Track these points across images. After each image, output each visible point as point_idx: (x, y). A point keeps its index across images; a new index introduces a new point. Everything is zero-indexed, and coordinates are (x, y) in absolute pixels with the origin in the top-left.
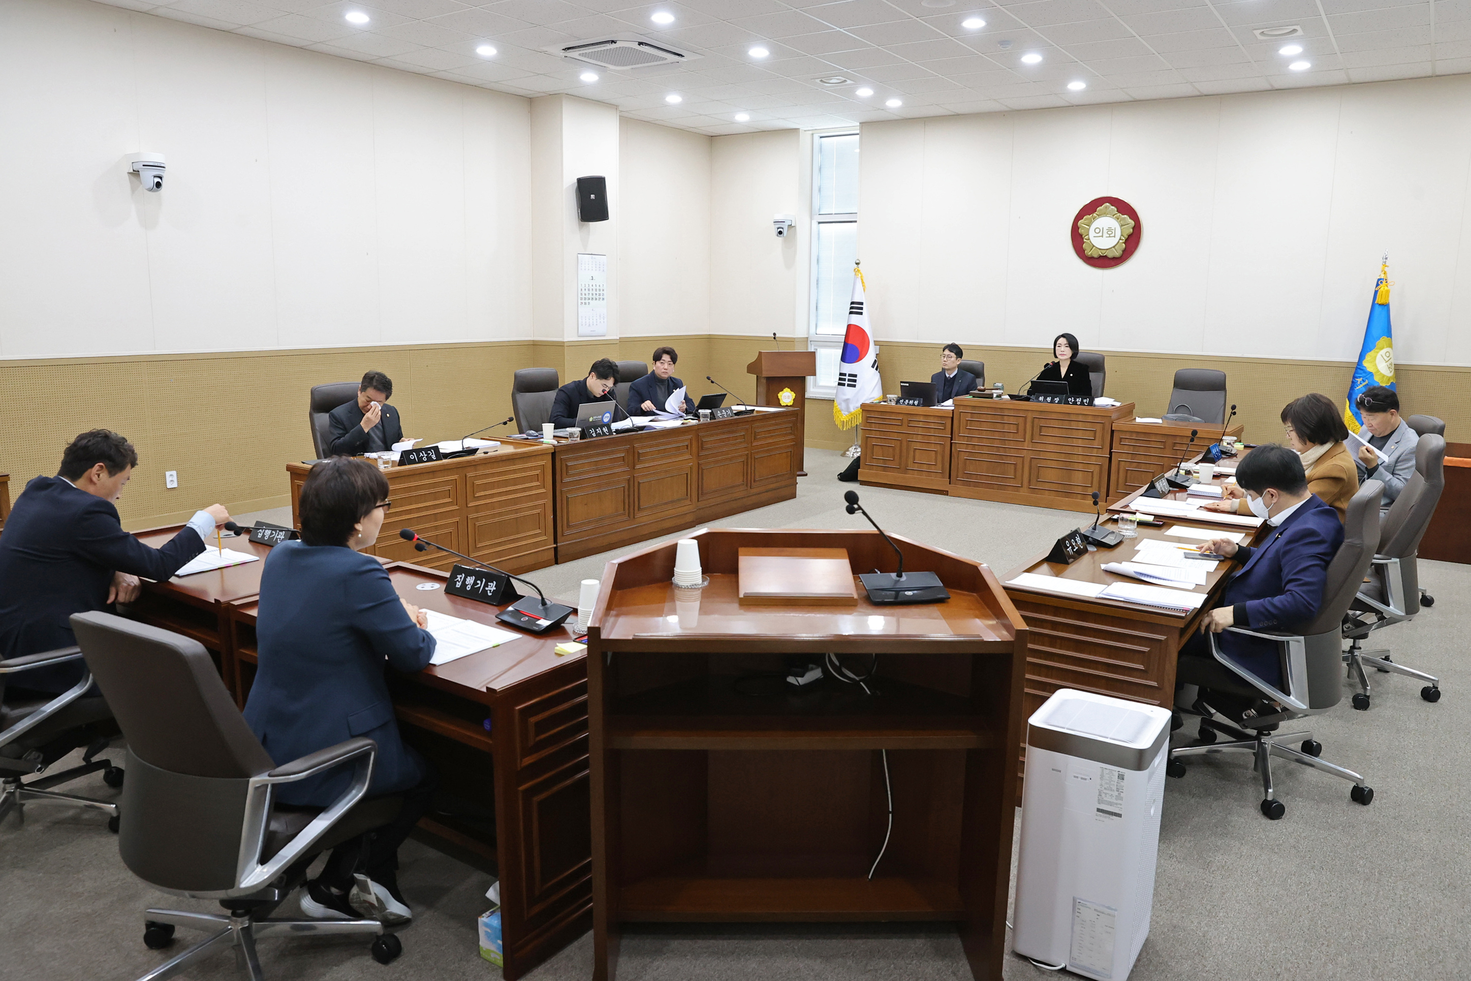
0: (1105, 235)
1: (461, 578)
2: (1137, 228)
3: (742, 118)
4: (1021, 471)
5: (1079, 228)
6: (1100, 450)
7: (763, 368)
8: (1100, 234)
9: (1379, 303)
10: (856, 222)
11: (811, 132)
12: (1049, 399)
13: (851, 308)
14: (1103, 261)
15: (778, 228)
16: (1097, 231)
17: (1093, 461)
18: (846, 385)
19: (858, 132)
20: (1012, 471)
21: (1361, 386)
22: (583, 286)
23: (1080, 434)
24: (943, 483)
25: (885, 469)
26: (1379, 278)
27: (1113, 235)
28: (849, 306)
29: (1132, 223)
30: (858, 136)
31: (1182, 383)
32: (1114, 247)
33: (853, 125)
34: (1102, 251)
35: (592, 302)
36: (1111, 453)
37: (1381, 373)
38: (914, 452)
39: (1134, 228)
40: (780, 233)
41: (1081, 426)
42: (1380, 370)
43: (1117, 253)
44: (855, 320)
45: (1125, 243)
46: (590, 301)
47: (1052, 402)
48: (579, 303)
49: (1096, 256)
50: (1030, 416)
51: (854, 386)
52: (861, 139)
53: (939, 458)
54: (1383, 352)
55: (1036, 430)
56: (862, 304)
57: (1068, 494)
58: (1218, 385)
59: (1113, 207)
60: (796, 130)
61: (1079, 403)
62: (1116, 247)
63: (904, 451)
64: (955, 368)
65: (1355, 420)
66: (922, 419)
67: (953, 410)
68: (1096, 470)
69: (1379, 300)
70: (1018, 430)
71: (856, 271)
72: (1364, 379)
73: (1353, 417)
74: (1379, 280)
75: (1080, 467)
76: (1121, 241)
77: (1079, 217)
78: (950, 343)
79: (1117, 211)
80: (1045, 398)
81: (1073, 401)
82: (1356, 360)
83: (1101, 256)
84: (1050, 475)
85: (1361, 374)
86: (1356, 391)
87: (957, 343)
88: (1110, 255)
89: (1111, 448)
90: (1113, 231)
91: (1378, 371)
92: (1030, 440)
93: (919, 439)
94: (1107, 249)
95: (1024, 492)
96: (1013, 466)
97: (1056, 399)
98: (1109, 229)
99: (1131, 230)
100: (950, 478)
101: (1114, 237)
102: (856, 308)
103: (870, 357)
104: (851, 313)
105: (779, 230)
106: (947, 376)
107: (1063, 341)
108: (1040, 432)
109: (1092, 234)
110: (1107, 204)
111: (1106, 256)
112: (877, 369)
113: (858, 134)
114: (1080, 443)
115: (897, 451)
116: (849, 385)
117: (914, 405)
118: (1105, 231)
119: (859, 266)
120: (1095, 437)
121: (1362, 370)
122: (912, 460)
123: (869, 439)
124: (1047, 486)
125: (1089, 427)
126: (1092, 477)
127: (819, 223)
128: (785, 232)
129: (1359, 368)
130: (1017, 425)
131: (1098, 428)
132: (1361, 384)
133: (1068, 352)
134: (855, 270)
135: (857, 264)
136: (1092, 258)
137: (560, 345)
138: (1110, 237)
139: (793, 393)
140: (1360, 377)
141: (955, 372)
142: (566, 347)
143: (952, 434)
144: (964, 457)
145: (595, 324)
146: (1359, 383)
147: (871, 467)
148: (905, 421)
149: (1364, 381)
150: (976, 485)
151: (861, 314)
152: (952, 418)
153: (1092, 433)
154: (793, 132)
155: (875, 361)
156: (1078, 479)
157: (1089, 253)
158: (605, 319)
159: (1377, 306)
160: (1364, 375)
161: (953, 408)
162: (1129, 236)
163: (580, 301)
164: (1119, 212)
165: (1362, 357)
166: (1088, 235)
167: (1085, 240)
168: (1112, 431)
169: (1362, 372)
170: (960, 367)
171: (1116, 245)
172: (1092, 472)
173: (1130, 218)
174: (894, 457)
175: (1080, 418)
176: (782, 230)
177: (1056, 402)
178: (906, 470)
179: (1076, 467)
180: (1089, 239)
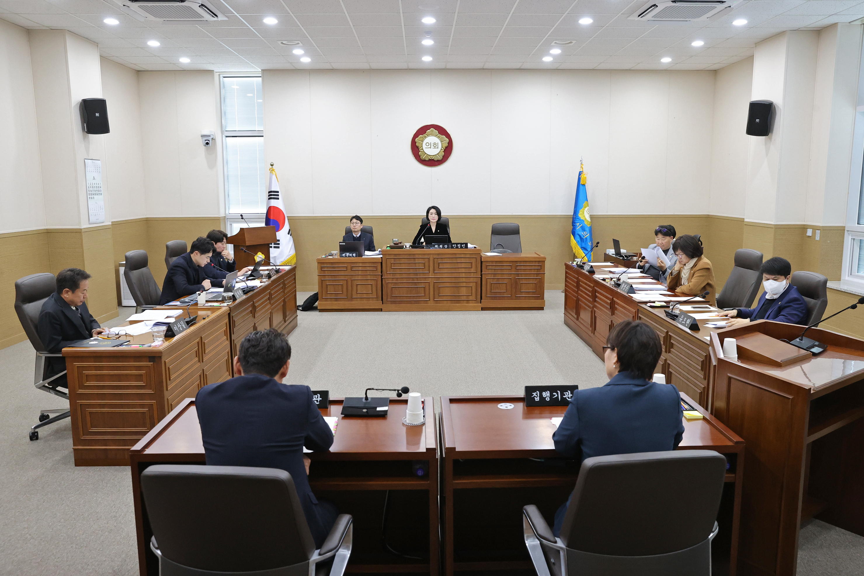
0: (432, 147)
1: (537, 394)
2: (450, 143)
3: (185, 60)
4: (428, 291)
5: (416, 143)
6: (475, 273)
7: (246, 239)
8: (429, 146)
9: (582, 184)
10: (263, 136)
11: (218, 73)
12: (441, 246)
13: (269, 196)
14: (431, 162)
15: (205, 140)
16: (427, 144)
17: (472, 280)
18: (273, 247)
19: (260, 75)
20: (423, 292)
21: (579, 227)
22: (90, 184)
23: (463, 265)
24: (378, 304)
25: (337, 299)
26: (580, 171)
27: (437, 147)
28: (268, 194)
29: (447, 140)
30: (261, 78)
31: (496, 232)
32: (438, 154)
33: (258, 70)
34: (431, 156)
35: (96, 197)
36: (481, 275)
37: (587, 220)
38: (357, 287)
39: (448, 143)
40: (207, 144)
41: (463, 260)
42: (587, 218)
43: (440, 158)
44: (274, 203)
45: (444, 152)
46: (94, 196)
47: (443, 247)
48: (88, 198)
49: (427, 159)
50: (431, 257)
51: (278, 247)
52: (263, 80)
53: (374, 289)
54: (586, 209)
55: (436, 265)
56: (278, 192)
57: (458, 301)
58: (515, 231)
59: (436, 131)
60: (211, 72)
61: (459, 247)
62: (439, 154)
63: (350, 288)
64: (359, 231)
65: (577, 245)
66: (361, 265)
67: (381, 258)
68: (473, 285)
69: (581, 183)
70: (424, 266)
71: (272, 170)
72: (580, 223)
73: (577, 243)
74: (580, 172)
75: (464, 284)
76: (441, 151)
77: (416, 135)
78: (354, 215)
79: (439, 133)
80: (439, 246)
81: (456, 246)
82: (572, 213)
83: (430, 160)
84: (447, 292)
85: (579, 221)
86: (577, 230)
87: (358, 215)
88: (436, 159)
89: (481, 271)
90: (437, 145)
91: (586, 219)
92: (433, 271)
93: (360, 278)
94: (434, 155)
95: (431, 303)
96: (423, 289)
97: (445, 246)
98: (435, 144)
99: (447, 144)
100: (382, 300)
101: (438, 148)
102: (273, 195)
103: (286, 227)
104: (269, 199)
105: (206, 142)
106: (355, 236)
107: (433, 211)
108: (439, 266)
109: (424, 146)
110: (432, 129)
111: (433, 159)
112: (291, 235)
113: (260, 77)
114: (463, 270)
115: (345, 287)
116: (275, 247)
117: (353, 256)
118: (432, 145)
119: (273, 167)
120: (472, 266)
121: (579, 219)
122: (355, 292)
123: (323, 281)
124: (445, 298)
125: (468, 260)
126: (472, 290)
127: (227, 137)
128: (210, 143)
129: (574, 218)
130: (424, 263)
131: (473, 261)
132: (579, 226)
133: (436, 217)
134: (270, 169)
135: (272, 165)
136: (425, 160)
137: (78, 232)
138: (435, 148)
139: (263, 255)
140: (578, 223)
141: (360, 234)
142: (83, 234)
143: (382, 272)
144: (391, 286)
145: (98, 214)
146: (578, 226)
147: (326, 299)
148: (349, 268)
149: (580, 225)
150: (401, 302)
151: (278, 199)
152: (382, 263)
153: (470, 264)
154: (210, 72)
155: (290, 230)
156: (464, 291)
157: (423, 157)
158: (104, 210)
159: (581, 185)
160: (580, 221)
161: (381, 256)
162: (446, 148)
163: (88, 196)
164: (440, 134)
165: (576, 212)
166: (422, 147)
167: (420, 150)
168: (481, 262)
169: (579, 220)
170: (362, 230)
171: (439, 153)
172: (471, 287)
173: (446, 137)
174: (342, 291)
175: (462, 256)
176: (208, 142)
177: (446, 247)
178: (352, 299)
179: (462, 285)
180: (423, 149)
